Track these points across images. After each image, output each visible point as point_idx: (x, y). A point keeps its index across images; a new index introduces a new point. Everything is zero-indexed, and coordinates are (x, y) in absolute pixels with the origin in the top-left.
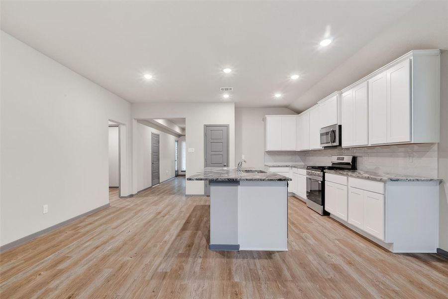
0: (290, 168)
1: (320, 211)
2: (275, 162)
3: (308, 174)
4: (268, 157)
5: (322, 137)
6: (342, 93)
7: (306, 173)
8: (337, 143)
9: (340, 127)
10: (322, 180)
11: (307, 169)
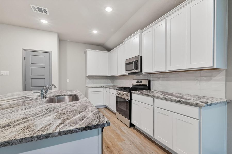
0: (104, 88)
1: (128, 124)
2: (94, 84)
3: (117, 93)
4: (88, 80)
5: (127, 66)
6: (143, 32)
7: (116, 92)
8: (139, 70)
9: (141, 57)
10: (129, 99)
11: (117, 89)
